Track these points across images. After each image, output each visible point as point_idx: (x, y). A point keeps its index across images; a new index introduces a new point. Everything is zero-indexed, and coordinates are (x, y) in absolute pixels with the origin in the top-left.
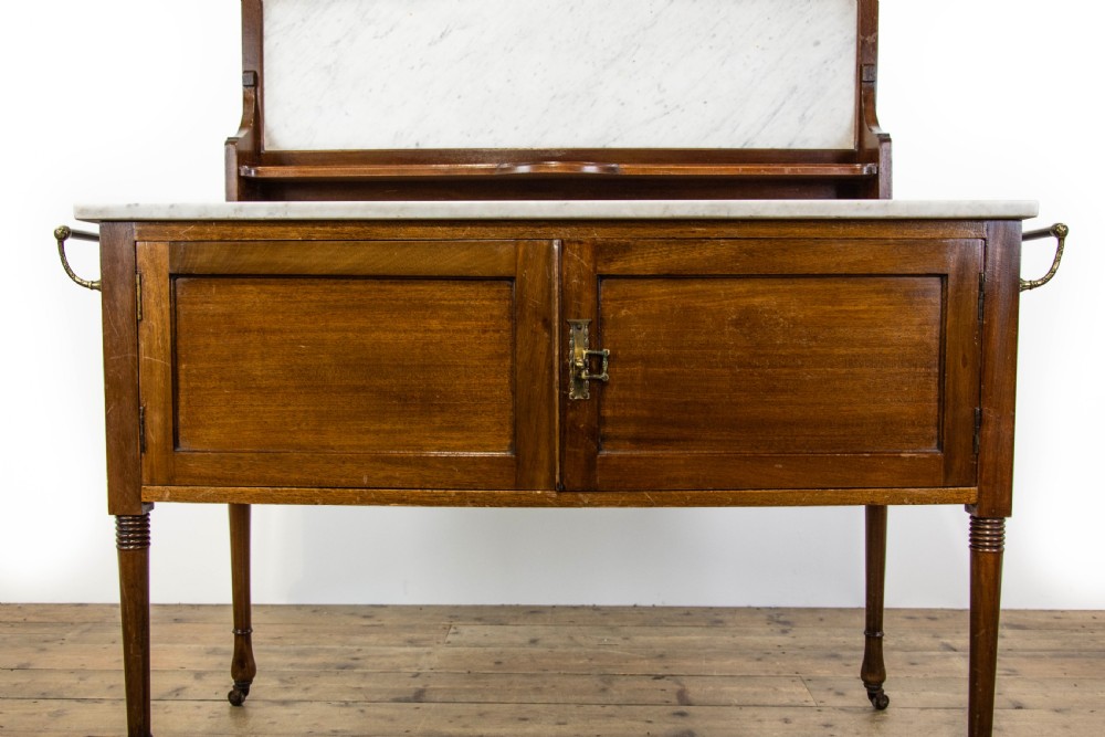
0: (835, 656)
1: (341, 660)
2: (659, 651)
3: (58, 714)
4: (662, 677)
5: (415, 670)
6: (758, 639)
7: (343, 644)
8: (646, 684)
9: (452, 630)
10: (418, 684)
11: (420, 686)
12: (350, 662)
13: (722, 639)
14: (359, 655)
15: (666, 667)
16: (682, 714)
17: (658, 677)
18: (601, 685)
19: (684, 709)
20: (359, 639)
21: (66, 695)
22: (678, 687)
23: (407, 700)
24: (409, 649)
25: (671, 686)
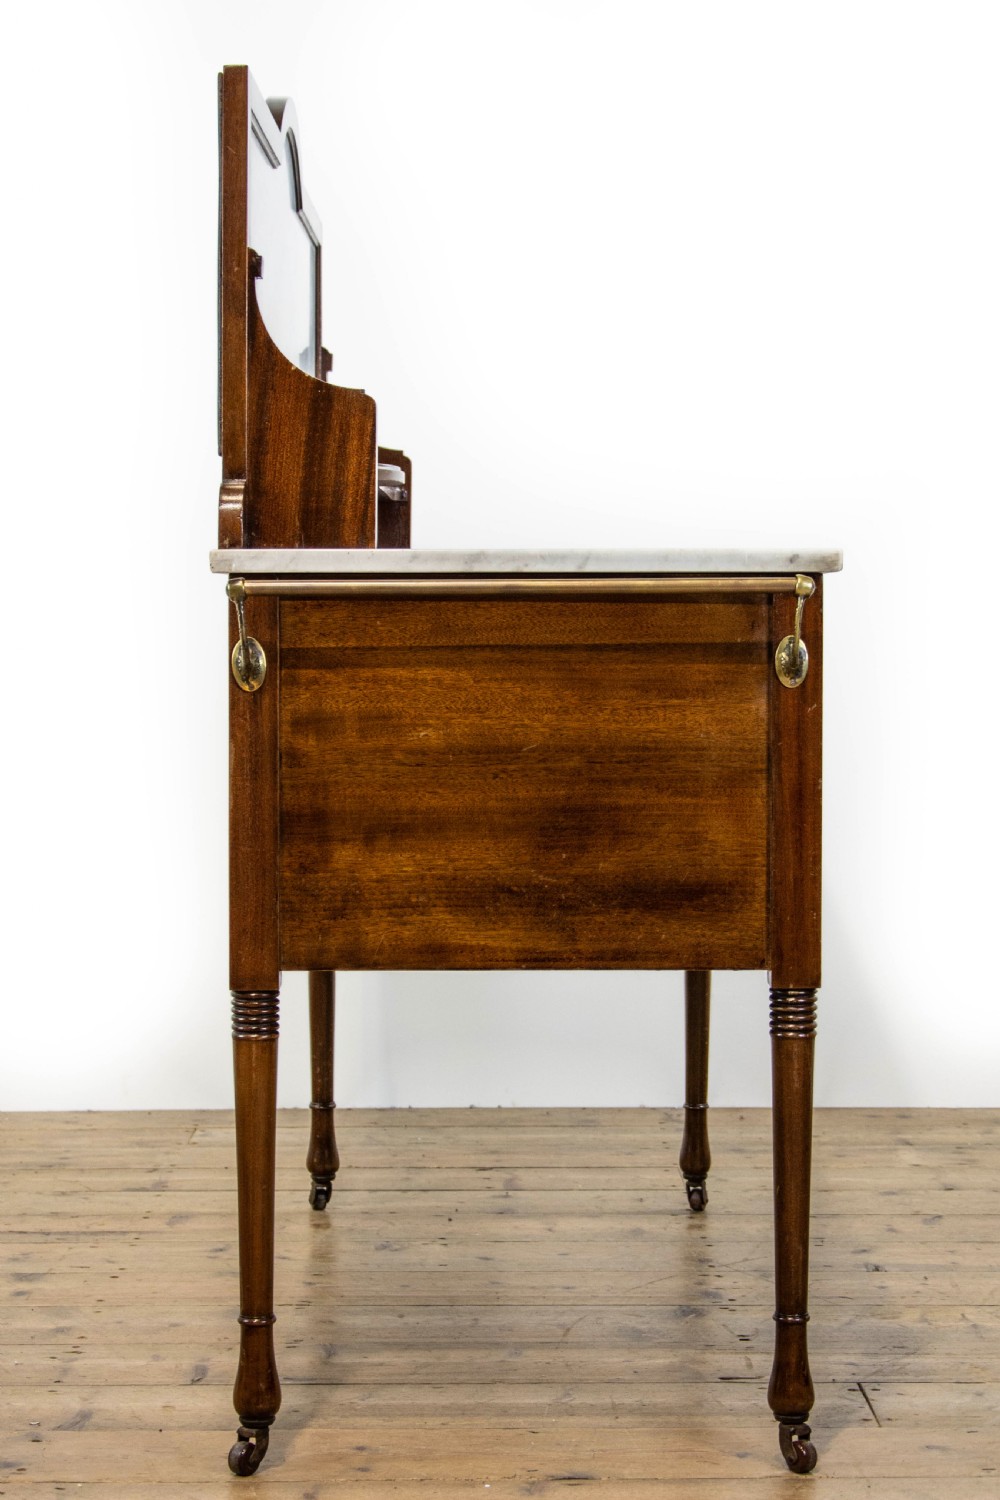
0: (739, 1151)
1: (45, 1160)
2: (493, 1147)
4: (491, 1169)
5: (150, 1166)
6: (639, 1137)
8: (468, 1174)
9: (198, 1133)
10: (155, 1177)
12: (58, 1161)
13: (583, 1136)
14: (68, 1155)
15: (497, 1161)
16: (506, 1197)
17: (484, 1169)
18: (405, 1175)
19: (510, 1193)
22: (507, 1176)
23: (142, 1190)
24: (137, 1150)
25: (498, 1178)
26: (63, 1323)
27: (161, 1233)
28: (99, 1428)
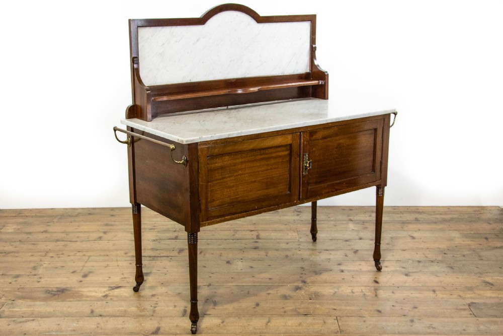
1: (150, 227)
2: (254, 222)
3: (65, 246)
4: (253, 231)
5: (174, 230)
7: (149, 221)
8: (248, 233)
10: (175, 234)
11: (176, 235)
12: (153, 227)
14: (155, 225)
15: (255, 227)
16: (256, 242)
17: (252, 231)
18: (233, 233)
19: (257, 240)
20: (154, 219)
21: (65, 240)
22: (257, 234)
23: (172, 239)
25: (255, 234)
26: (154, 292)
27: (177, 256)
28: (162, 334)
